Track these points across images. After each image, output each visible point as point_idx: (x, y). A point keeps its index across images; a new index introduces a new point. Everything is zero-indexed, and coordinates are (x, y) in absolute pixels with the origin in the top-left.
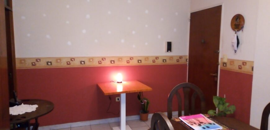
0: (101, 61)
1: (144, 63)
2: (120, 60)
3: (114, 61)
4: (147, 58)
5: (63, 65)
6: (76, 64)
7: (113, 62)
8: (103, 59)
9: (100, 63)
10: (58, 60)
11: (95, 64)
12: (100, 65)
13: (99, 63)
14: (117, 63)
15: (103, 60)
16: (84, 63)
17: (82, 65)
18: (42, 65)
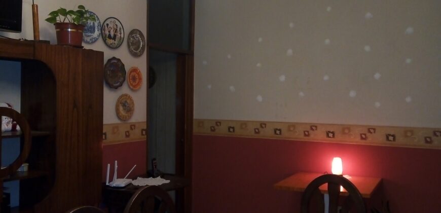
0: (308, 132)
1: (401, 141)
2: (346, 131)
3: (333, 133)
4: (408, 132)
5: (250, 133)
6: (267, 133)
7: (331, 135)
8: (313, 127)
11: (298, 136)
12: (306, 139)
13: (305, 135)
14: (339, 138)
15: (312, 129)
16: (280, 133)
18: (222, 131)
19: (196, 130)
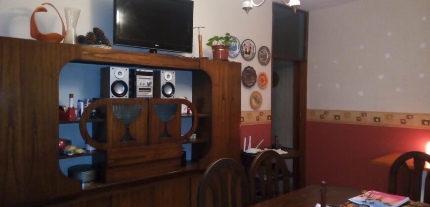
0: (404, 120)
3: (428, 121)
5: (353, 120)
6: (368, 121)
7: (426, 123)
8: (410, 116)
9: (403, 122)
10: (347, 114)
11: (396, 123)
12: (403, 126)
15: (408, 118)
16: (379, 121)
17: (376, 123)
18: (330, 118)
19: (309, 117)
